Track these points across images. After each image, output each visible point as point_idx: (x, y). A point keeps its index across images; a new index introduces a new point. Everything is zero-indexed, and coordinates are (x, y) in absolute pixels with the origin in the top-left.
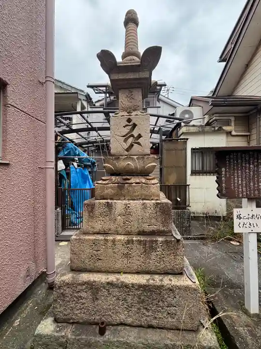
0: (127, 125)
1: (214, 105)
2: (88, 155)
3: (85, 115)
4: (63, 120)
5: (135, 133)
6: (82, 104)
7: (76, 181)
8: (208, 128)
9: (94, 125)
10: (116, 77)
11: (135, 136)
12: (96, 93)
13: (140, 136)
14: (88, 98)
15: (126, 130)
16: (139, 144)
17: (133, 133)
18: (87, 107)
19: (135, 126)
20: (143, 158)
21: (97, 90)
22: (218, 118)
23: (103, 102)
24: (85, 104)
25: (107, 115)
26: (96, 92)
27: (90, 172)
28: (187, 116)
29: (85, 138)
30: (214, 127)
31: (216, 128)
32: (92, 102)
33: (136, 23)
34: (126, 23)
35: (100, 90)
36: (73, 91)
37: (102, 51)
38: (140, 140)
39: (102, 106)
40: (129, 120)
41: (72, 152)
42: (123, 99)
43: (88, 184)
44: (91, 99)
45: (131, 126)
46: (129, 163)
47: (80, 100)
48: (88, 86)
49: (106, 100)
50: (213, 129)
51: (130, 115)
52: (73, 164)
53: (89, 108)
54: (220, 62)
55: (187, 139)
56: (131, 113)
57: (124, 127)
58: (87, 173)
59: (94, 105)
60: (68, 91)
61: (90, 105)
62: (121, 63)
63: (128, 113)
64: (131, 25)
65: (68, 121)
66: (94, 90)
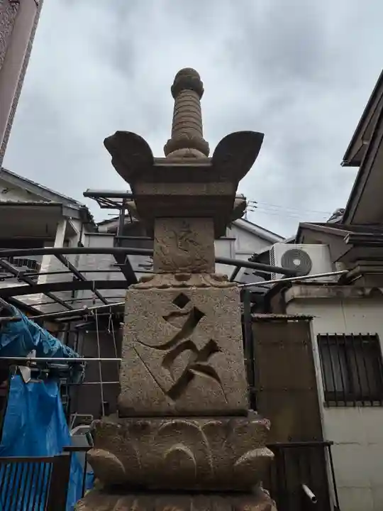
0: (174, 314)
1: (355, 243)
2: (67, 343)
3: (71, 258)
4: (13, 266)
5: (199, 338)
6: (69, 227)
7: (20, 417)
8: (347, 291)
9: (89, 277)
10: (148, 190)
11: (199, 348)
12: (102, 207)
13: (212, 348)
14: (84, 216)
15: (171, 330)
16: (210, 372)
17: (190, 338)
18: (79, 235)
19: (197, 315)
20: (227, 428)
21: (104, 202)
22: (365, 269)
23: (117, 224)
24: (76, 226)
25: (121, 258)
26: (102, 204)
27: (63, 389)
28: (297, 262)
29: (62, 303)
30: (362, 289)
31: (368, 291)
32: (93, 223)
33: (199, 90)
34: (176, 90)
35: (111, 202)
36: (52, 202)
37: (118, 133)
38: (214, 361)
39: (112, 232)
40: (181, 300)
41: (22, 341)
42: (164, 242)
43: (53, 424)
44: (90, 217)
45: (186, 318)
46: (180, 447)
47: (67, 218)
48: (86, 195)
49: (122, 221)
50: (360, 293)
51: (184, 286)
52: (19, 373)
53: (83, 236)
54: (345, 165)
55: (310, 318)
56: (187, 278)
57: (166, 318)
58: (54, 392)
59: (97, 230)
60: (41, 201)
61: (87, 229)
62: (161, 160)
63: (179, 278)
64: (188, 94)
65: (25, 268)
66: (99, 202)
